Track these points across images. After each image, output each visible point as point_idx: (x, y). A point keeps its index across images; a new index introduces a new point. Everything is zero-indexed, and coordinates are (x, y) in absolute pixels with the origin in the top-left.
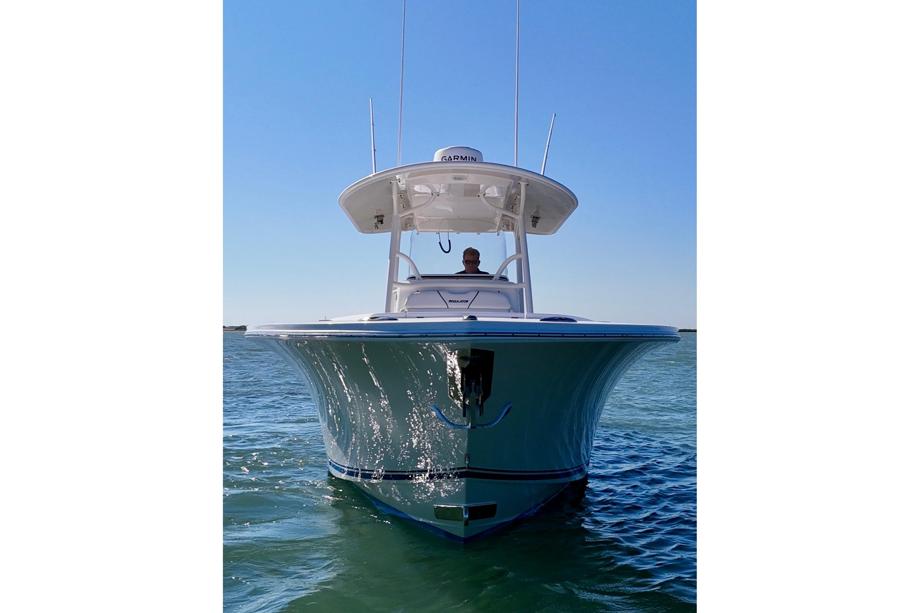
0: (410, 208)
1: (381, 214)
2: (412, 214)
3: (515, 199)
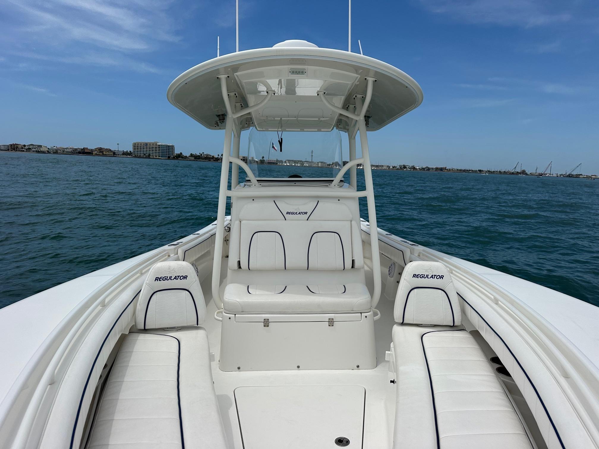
0: (248, 107)
1: (223, 113)
2: (249, 113)
3: (354, 98)
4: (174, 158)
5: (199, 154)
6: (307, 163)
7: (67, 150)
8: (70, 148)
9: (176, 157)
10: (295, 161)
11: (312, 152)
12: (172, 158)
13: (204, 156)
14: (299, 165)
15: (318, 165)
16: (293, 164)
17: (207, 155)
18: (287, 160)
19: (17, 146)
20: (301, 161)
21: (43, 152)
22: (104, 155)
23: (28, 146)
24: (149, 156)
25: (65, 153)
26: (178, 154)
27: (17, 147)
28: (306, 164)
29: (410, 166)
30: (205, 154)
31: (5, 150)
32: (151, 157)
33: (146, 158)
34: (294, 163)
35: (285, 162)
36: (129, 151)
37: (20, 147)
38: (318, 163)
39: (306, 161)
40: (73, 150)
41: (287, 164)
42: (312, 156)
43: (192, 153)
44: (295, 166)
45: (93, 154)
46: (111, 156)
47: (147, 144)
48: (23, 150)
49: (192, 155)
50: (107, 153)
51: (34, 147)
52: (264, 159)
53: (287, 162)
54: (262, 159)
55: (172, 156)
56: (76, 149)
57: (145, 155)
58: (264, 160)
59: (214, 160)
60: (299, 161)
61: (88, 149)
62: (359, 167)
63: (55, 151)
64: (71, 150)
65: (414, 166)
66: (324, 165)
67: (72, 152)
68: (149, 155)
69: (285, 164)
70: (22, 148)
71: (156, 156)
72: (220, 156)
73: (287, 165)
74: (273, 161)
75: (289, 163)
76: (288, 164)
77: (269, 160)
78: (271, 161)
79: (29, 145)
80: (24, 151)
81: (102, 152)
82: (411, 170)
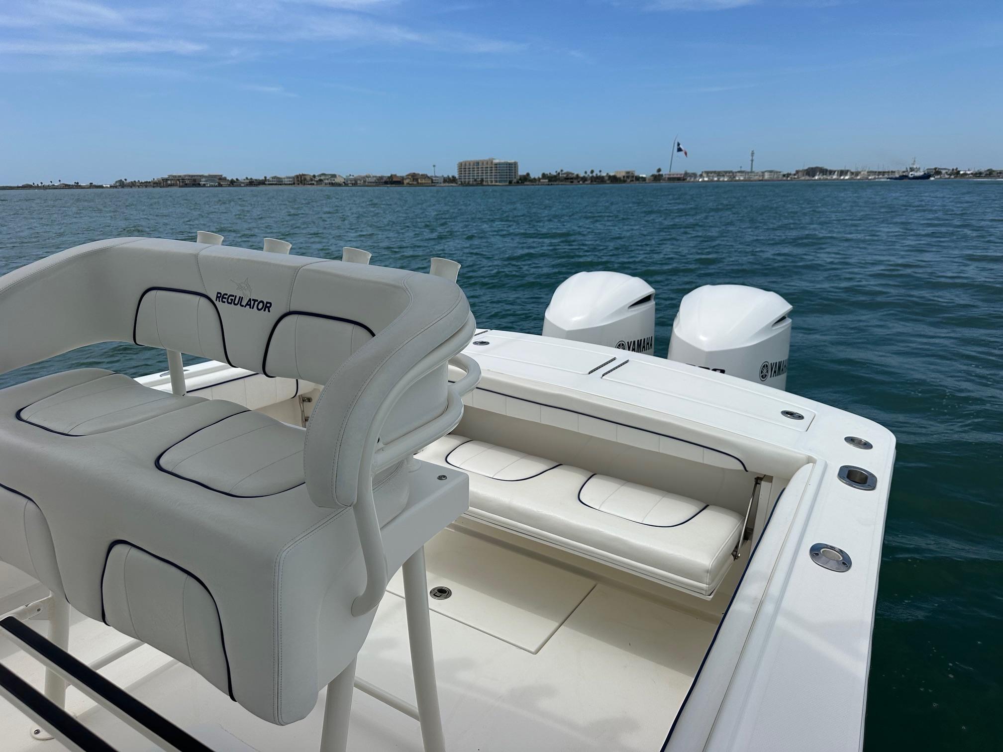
4: (518, 182)
5: (555, 174)
6: (741, 176)
7: (369, 180)
9: (520, 182)
10: (719, 172)
11: (753, 154)
12: (515, 183)
13: (563, 175)
14: (726, 179)
15: (763, 177)
16: (716, 179)
17: (568, 173)
18: (705, 172)
19: (305, 177)
20: (730, 172)
21: (339, 185)
22: (419, 185)
23: (318, 176)
24: (481, 183)
25: (367, 184)
26: (524, 176)
27: (305, 179)
28: (739, 177)
29: (949, 170)
30: (565, 171)
31: (290, 184)
32: (484, 183)
33: (477, 185)
34: (718, 176)
35: (701, 176)
36: (451, 176)
37: (308, 178)
38: (763, 173)
39: (739, 172)
40: (378, 180)
41: (703, 179)
42: (752, 161)
43: (543, 172)
44: (718, 181)
45: (403, 183)
46: (428, 185)
47: (478, 163)
48: (313, 182)
49: (544, 176)
50: (424, 181)
51: (327, 177)
52: (661, 173)
53: (704, 175)
54: (656, 173)
55: (515, 180)
56: (381, 178)
57: (475, 180)
58: (662, 175)
59: (579, 182)
60: (726, 172)
61: (398, 177)
62: (842, 178)
63: (353, 182)
64: (375, 178)
65: (957, 169)
66: (775, 176)
67: (377, 183)
68: (482, 180)
69: (700, 180)
70: (312, 180)
71: (492, 182)
72: (589, 173)
73: (703, 181)
74: (679, 176)
75: (708, 176)
76: (706, 179)
77: (670, 175)
78: (673, 175)
79: (320, 175)
80: (313, 184)
81: (417, 180)
82: (949, 178)
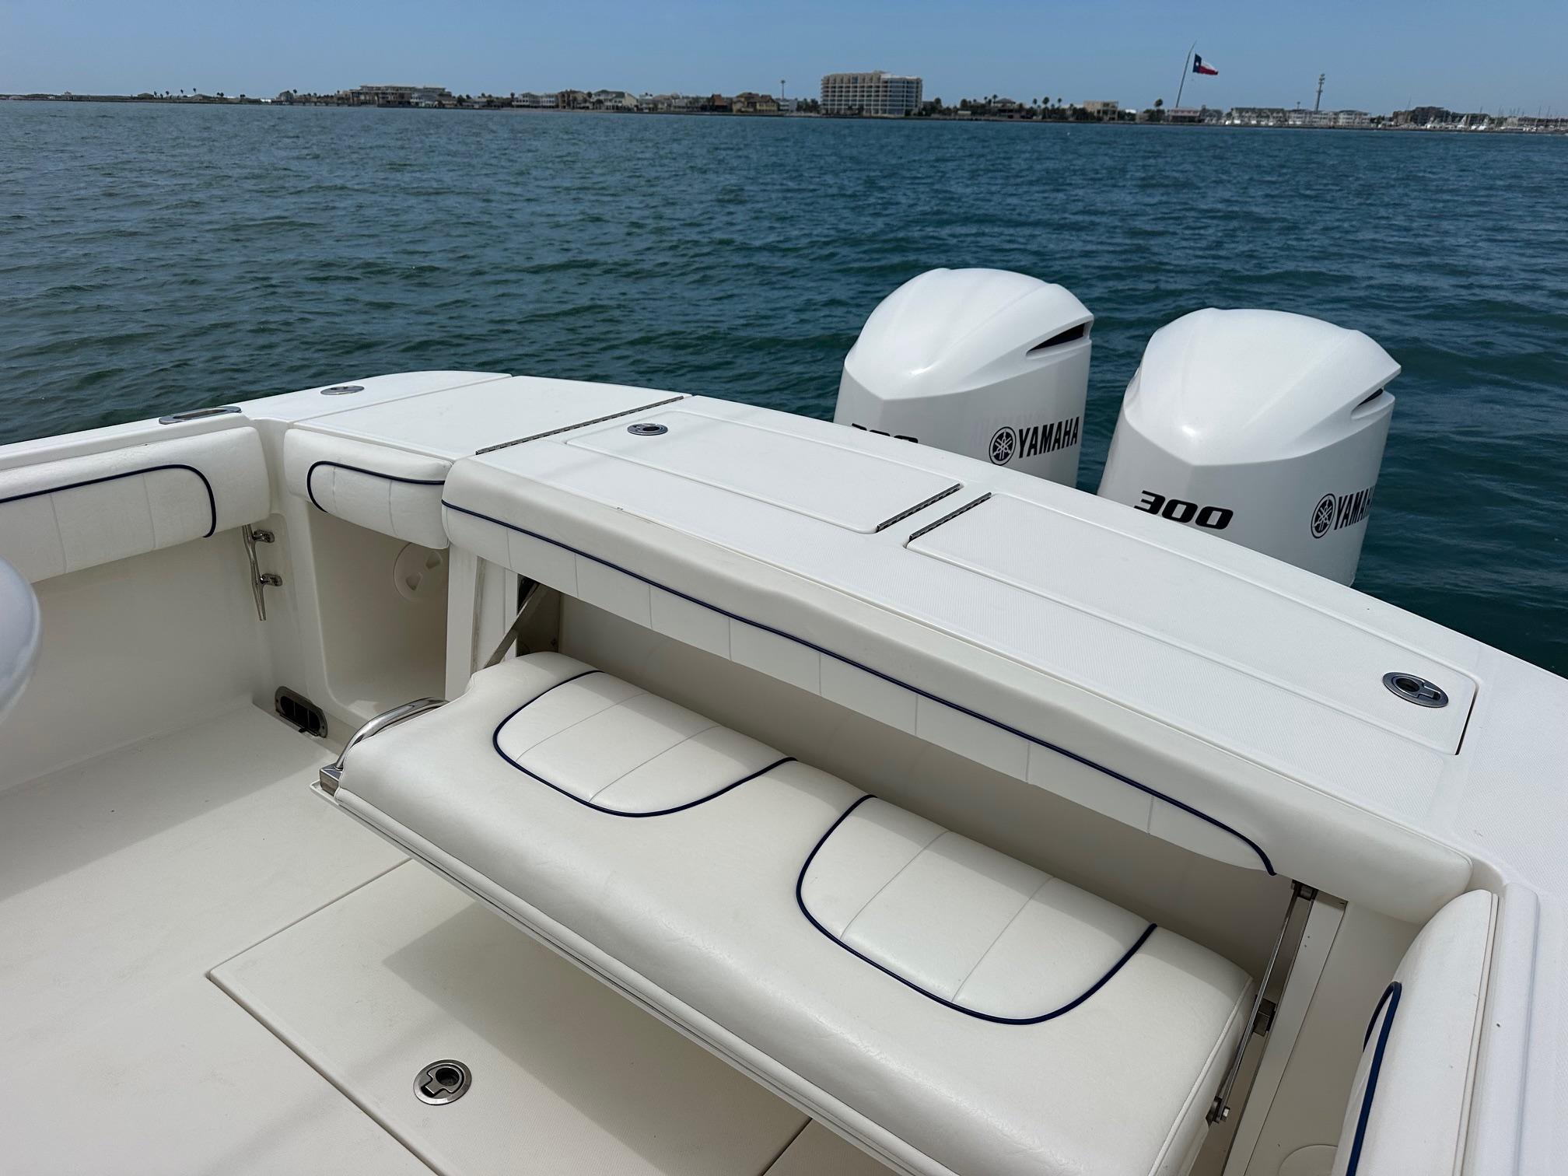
4: (920, 114)
5: (983, 102)
6: (1297, 118)
7: (677, 103)
8: (683, 98)
9: (924, 113)
10: (1261, 110)
11: (1322, 80)
12: (915, 114)
13: (996, 105)
14: (1271, 124)
15: (1336, 122)
16: (1254, 122)
17: (1005, 102)
18: (1237, 109)
19: (575, 95)
20: (1278, 111)
21: (629, 110)
22: (757, 112)
23: (596, 94)
24: (859, 113)
25: (672, 109)
26: (931, 103)
27: (575, 99)
28: (1295, 121)
30: (999, 97)
31: (550, 107)
32: (864, 113)
33: (852, 116)
34: (1258, 116)
35: (1229, 116)
36: (809, 100)
37: (580, 98)
38: (1336, 114)
39: (1295, 111)
40: (690, 103)
41: (1232, 122)
42: (1320, 92)
43: (964, 98)
44: (1258, 125)
45: (731, 110)
46: (771, 114)
47: (856, 79)
48: (587, 104)
49: (965, 104)
50: (764, 108)
51: (610, 97)
52: (1161, 108)
53: (1235, 114)
54: (1154, 108)
55: (916, 110)
56: (697, 99)
57: (850, 108)
58: (1163, 112)
59: (1023, 117)
60: (1272, 111)
61: (723, 99)
62: (1473, 127)
63: (651, 106)
64: (686, 101)
66: (1357, 120)
67: (688, 108)
68: (861, 109)
69: (1227, 123)
70: (585, 101)
71: (877, 111)
72: (1040, 102)
73: (1233, 125)
74: (1192, 114)
75: (1240, 117)
76: (1237, 122)
77: (1176, 112)
78: (1183, 112)
79: (599, 94)
80: (588, 108)
81: (754, 105)
